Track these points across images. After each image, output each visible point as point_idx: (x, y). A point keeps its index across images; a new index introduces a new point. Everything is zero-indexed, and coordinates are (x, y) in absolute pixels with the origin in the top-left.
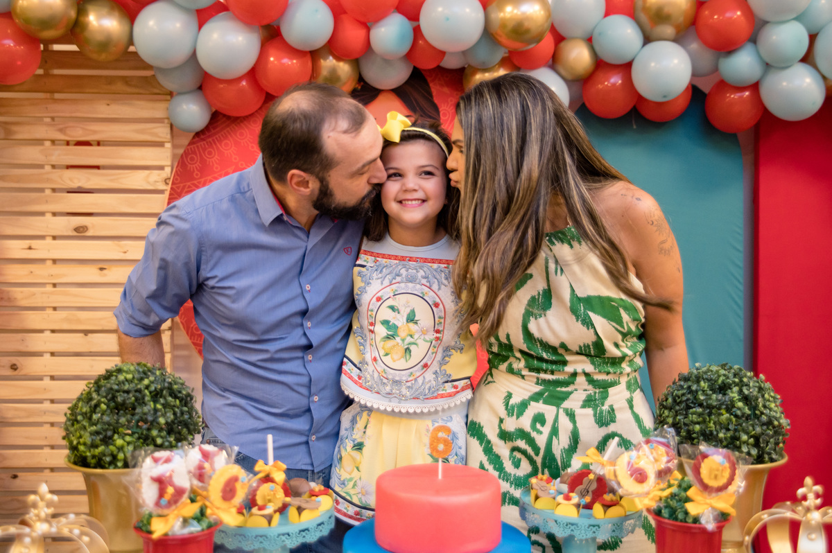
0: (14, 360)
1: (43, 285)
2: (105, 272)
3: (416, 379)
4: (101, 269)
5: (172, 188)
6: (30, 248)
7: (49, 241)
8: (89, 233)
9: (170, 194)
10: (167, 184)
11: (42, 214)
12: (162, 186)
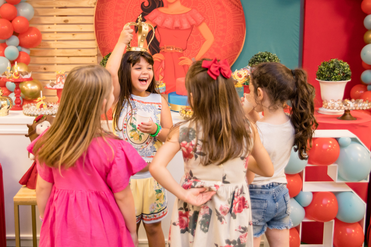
0: (45, 66)
1: (54, 40)
2: (74, 36)
3: (143, 148)
4: (73, 35)
5: (97, 6)
6: (49, 28)
7: (55, 25)
8: (69, 22)
9: (96, 8)
10: (95, 5)
11: (53, 16)
12: (93, 6)
